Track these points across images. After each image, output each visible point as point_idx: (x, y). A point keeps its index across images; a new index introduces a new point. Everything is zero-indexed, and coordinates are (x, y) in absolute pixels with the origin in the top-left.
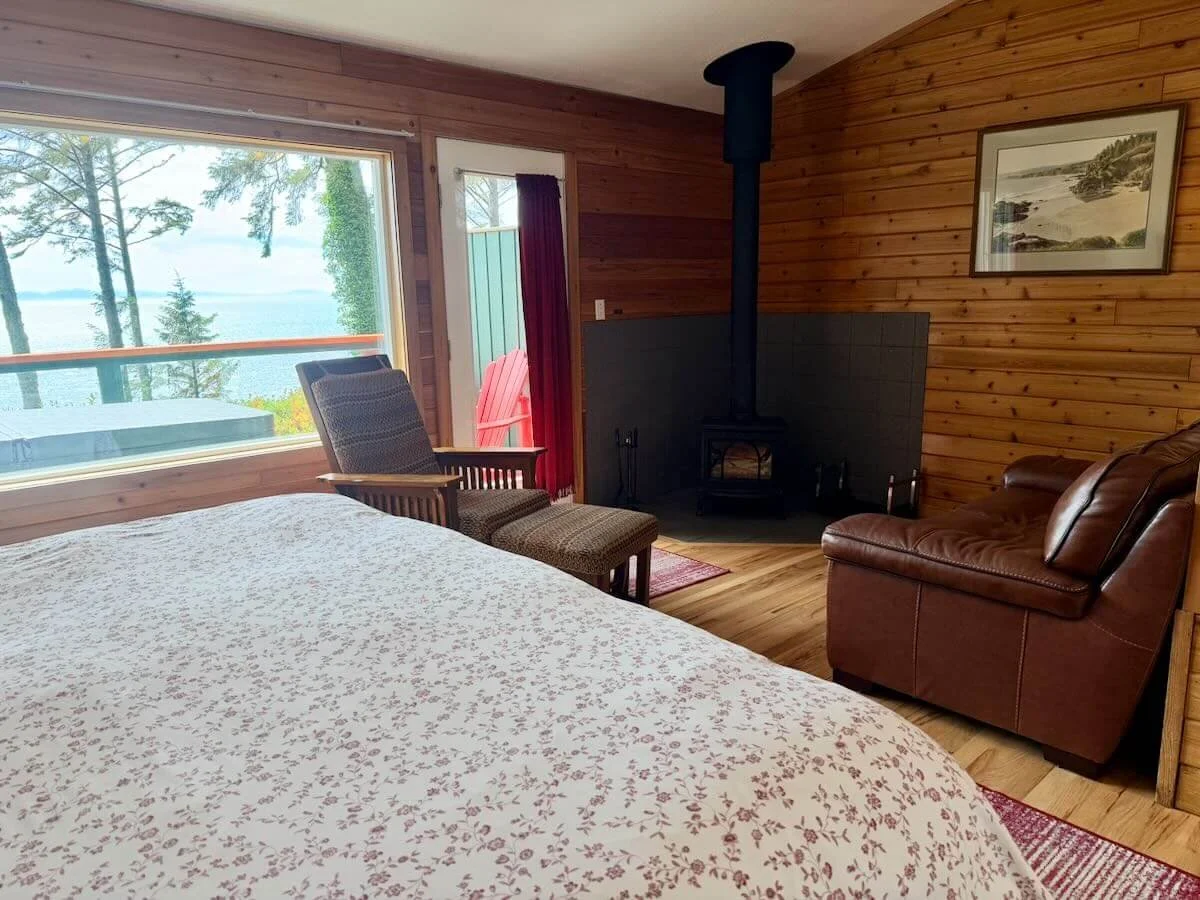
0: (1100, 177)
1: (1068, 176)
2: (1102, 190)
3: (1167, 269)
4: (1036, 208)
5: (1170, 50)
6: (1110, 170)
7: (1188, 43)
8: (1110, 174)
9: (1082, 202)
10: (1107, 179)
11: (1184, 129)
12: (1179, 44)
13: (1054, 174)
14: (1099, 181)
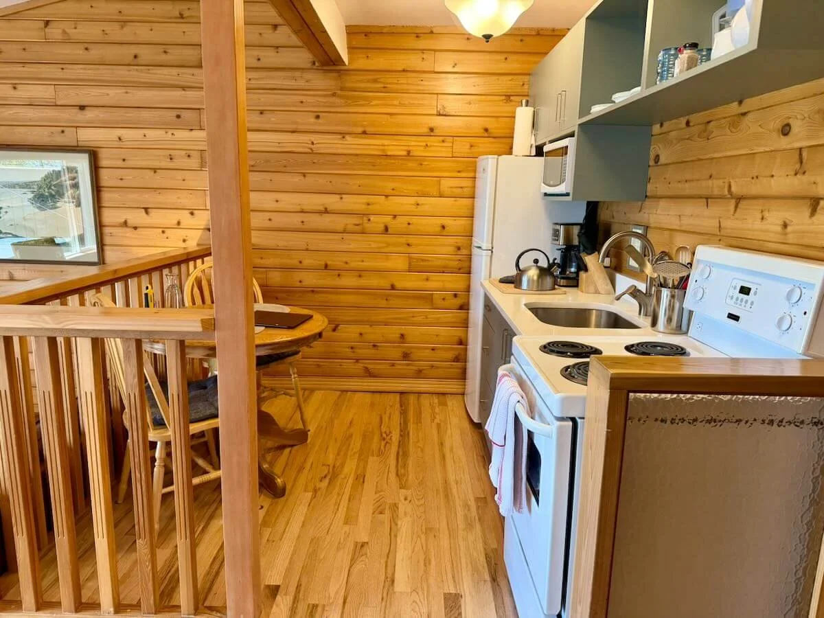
0: (47, 194)
1: (25, 190)
2: (50, 203)
3: (101, 261)
4: (6, 212)
5: (76, 110)
6: (53, 190)
7: (86, 108)
8: (53, 193)
9: (37, 210)
10: (52, 196)
11: (95, 168)
12: (82, 108)
13: (14, 187)
14: (47, 197)
